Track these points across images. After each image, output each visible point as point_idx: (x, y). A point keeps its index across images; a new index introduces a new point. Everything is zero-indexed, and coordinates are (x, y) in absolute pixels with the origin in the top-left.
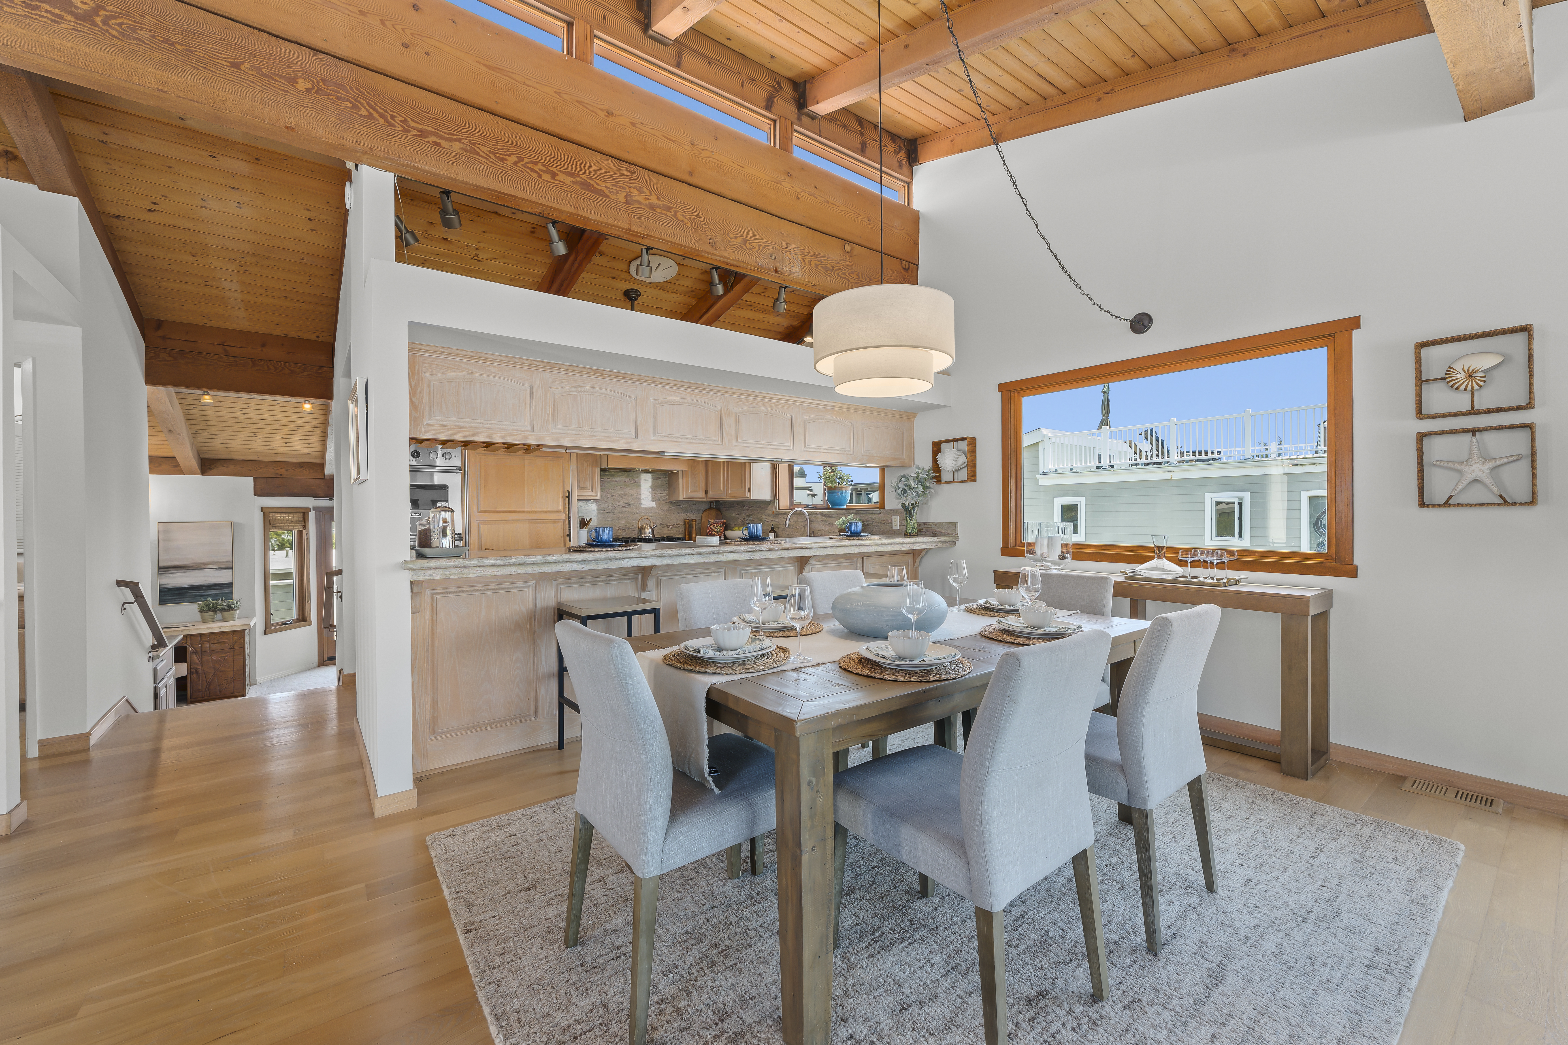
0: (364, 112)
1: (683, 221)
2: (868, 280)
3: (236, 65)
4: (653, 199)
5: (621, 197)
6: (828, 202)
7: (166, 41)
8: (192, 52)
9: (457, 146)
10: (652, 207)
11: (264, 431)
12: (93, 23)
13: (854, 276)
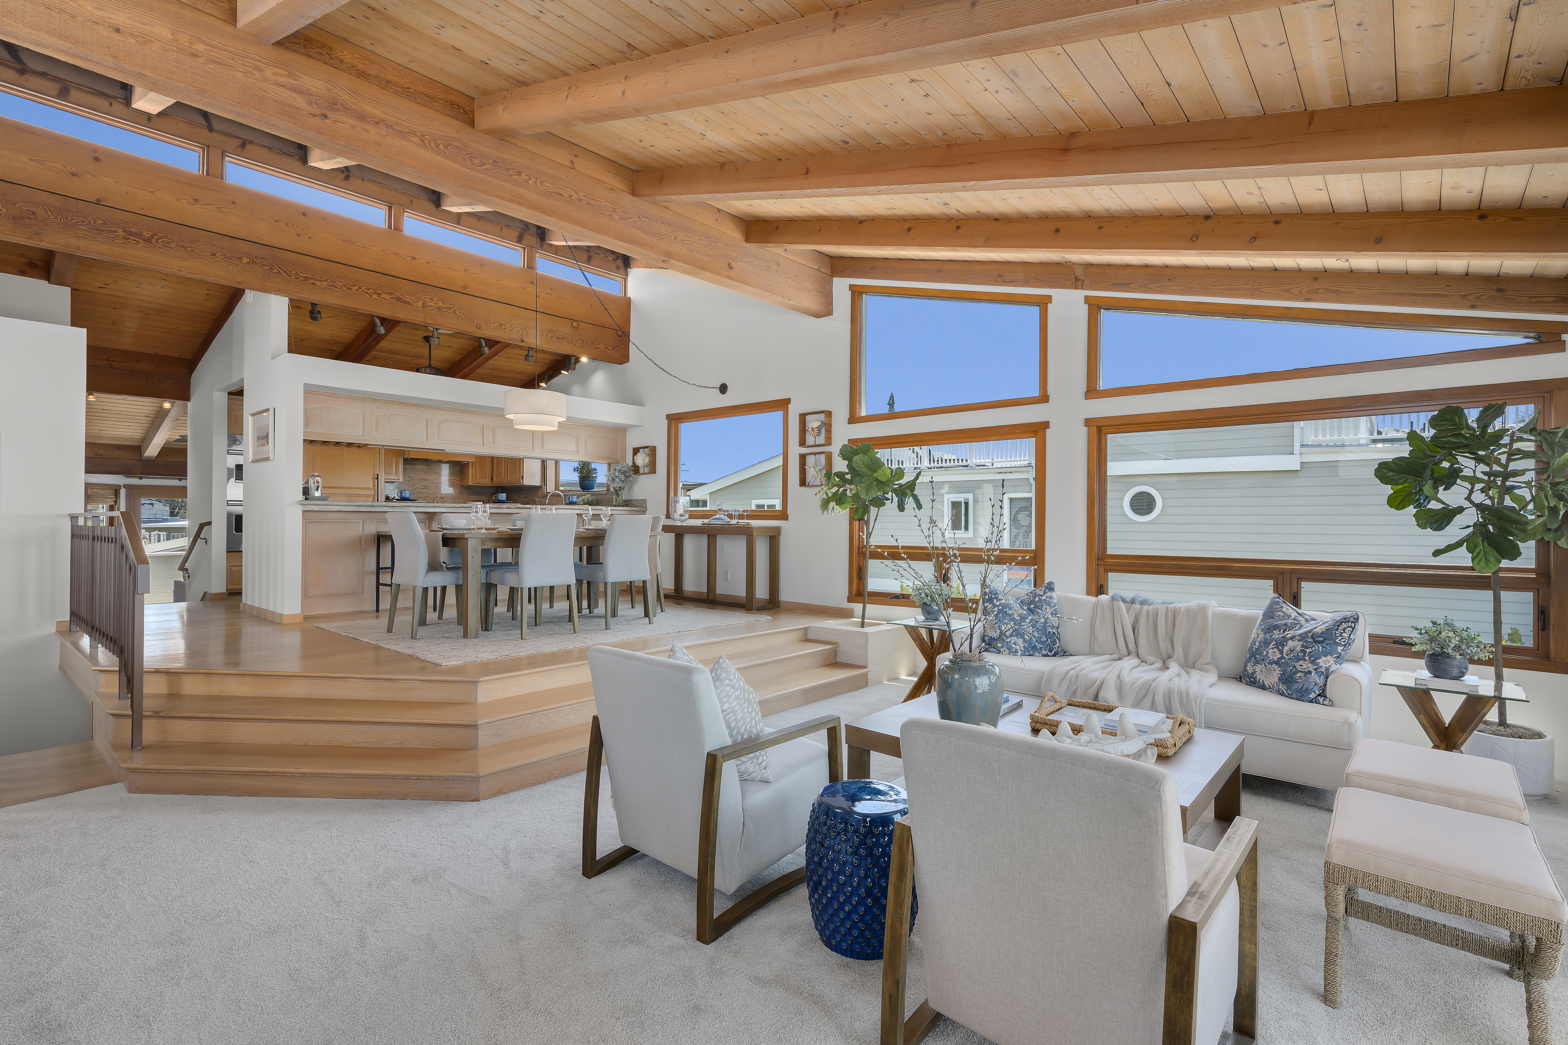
0: (276, 271)
1: (459, 315)
2: (590, 344)
3: (214, 254)
4: (440, 304)
5: (420, 304)
6: (560, 298)
7: (182, 247)
8: (194, 250)
9: (324, 283)
10: (439, 308)
11: (111, 419)
12: (152, 243)
13: (580, 342)
